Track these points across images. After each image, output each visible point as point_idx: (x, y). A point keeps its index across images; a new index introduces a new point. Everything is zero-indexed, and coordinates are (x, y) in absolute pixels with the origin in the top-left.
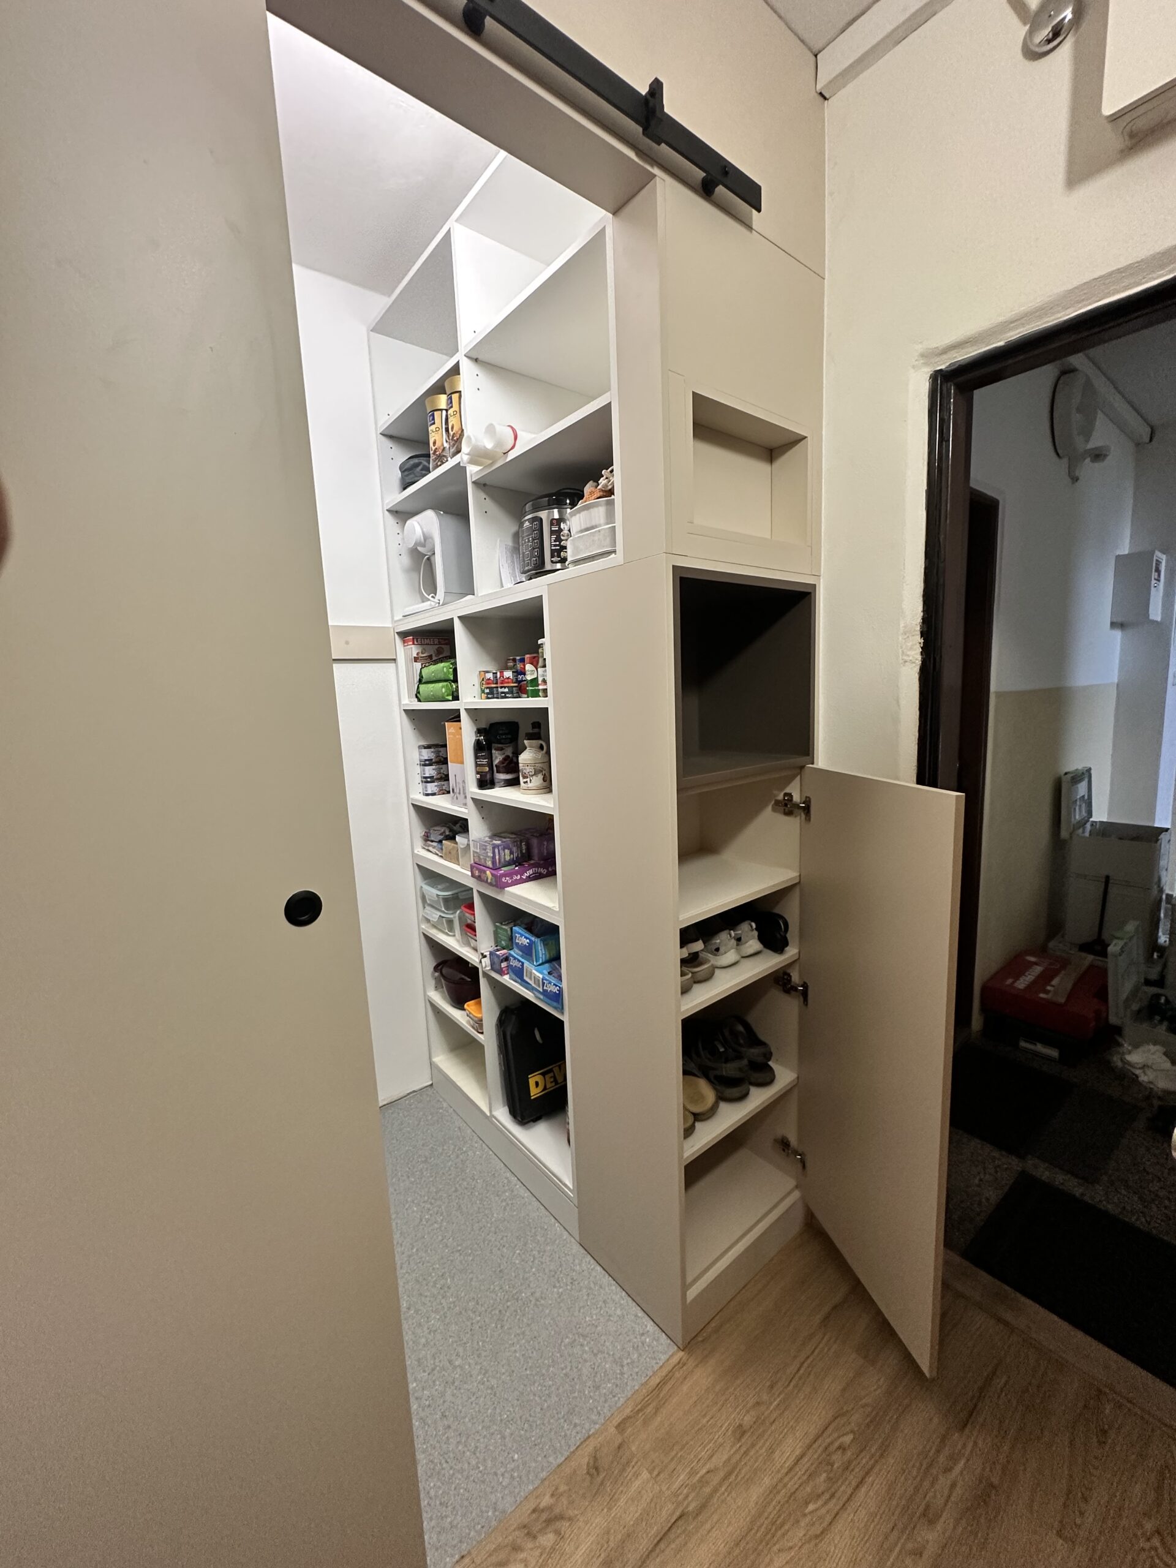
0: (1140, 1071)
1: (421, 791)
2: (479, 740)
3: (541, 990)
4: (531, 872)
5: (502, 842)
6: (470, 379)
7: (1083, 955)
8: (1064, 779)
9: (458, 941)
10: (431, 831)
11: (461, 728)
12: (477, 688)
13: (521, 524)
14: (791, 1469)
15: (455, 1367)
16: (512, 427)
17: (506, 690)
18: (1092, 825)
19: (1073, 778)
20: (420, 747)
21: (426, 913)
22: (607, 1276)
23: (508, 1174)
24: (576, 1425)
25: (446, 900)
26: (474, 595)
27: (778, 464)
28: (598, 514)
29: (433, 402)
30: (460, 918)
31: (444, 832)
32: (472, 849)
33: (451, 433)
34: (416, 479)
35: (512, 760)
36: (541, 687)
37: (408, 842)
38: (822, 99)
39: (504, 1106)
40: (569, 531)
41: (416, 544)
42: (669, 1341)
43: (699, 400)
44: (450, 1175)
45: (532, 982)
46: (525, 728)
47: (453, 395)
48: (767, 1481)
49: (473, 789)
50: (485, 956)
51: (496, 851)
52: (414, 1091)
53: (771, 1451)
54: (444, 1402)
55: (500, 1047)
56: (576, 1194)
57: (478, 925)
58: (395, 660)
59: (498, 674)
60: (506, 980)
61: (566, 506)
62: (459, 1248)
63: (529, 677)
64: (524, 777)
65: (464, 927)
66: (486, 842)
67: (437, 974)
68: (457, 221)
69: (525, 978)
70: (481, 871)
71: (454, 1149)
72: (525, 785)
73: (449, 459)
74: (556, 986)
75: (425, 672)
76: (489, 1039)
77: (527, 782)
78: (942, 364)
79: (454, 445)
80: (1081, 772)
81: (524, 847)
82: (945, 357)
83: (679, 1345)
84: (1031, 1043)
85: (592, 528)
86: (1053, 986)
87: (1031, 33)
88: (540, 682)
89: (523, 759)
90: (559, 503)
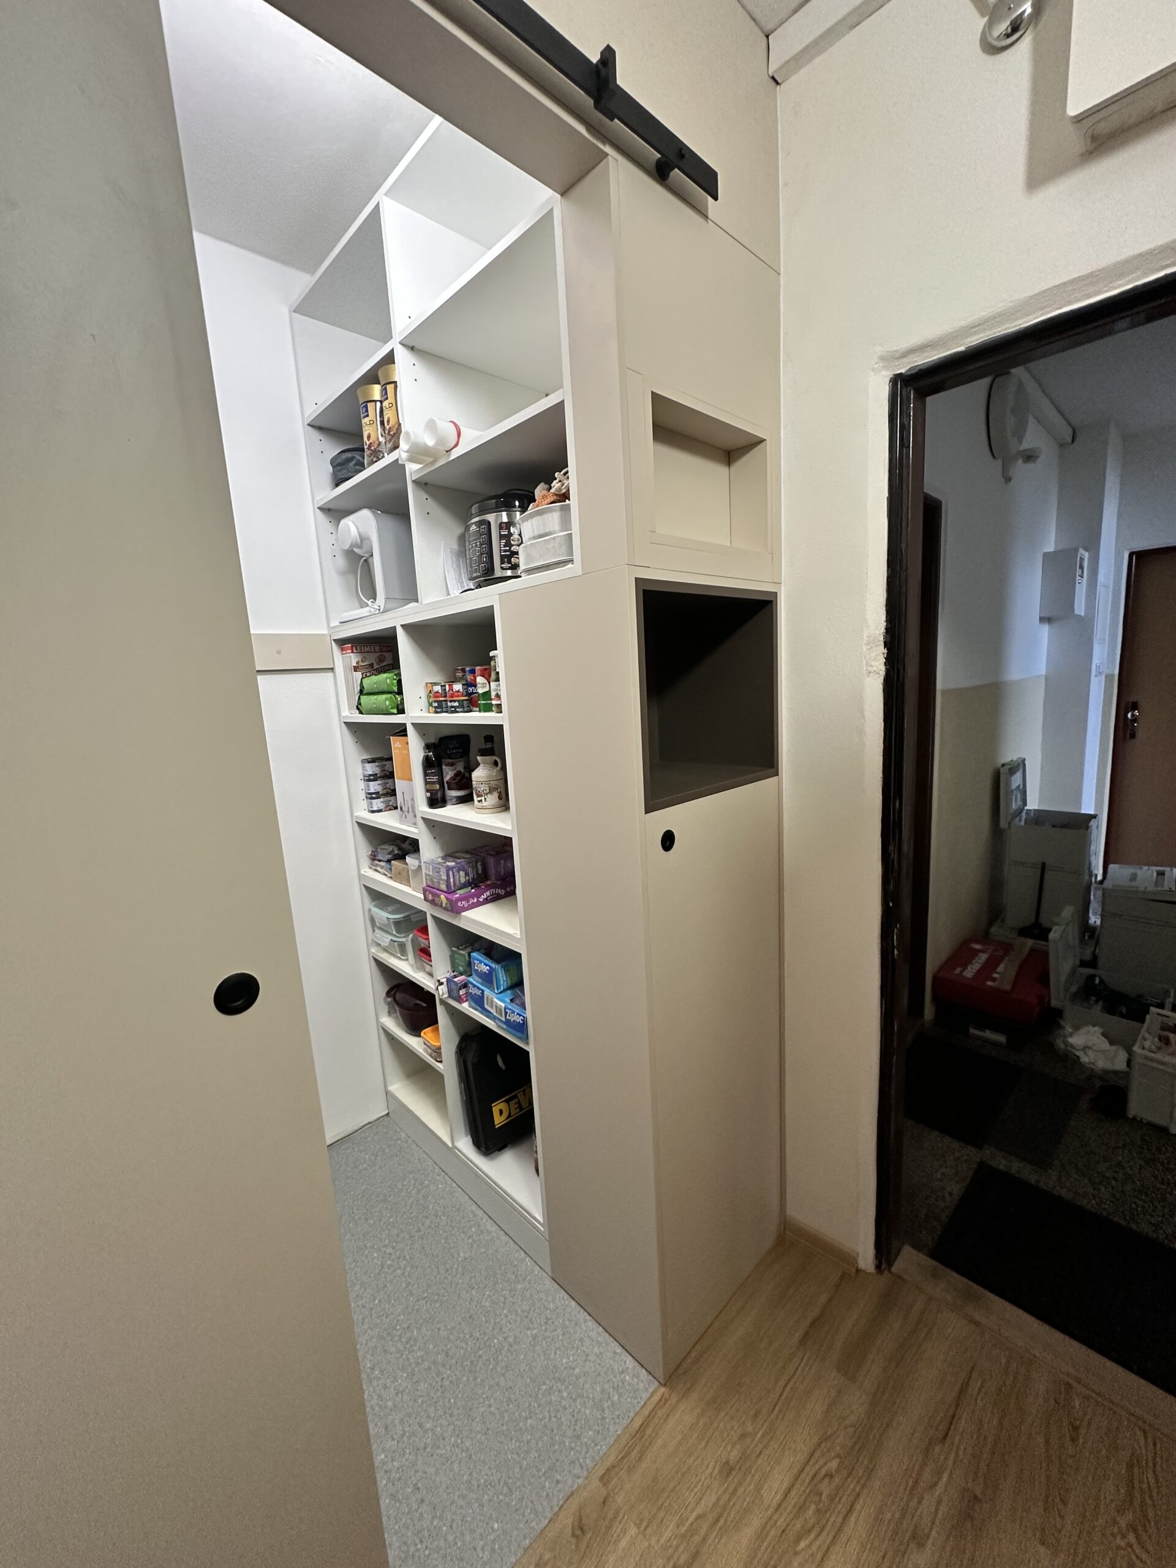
0: (1082, 1053)
1: (366, 808)
2: (428, 756)
3: (504, 1019)
4: (488, 893)
5: (457, 864)
6: (406, 368)
7: (1023, 939)
8: (1002, 770)
9: (412, 966)
10: (379, 850)
11: (407, 743)
12: (424, 699)
13: (467, 528)
14: (779, 1505)
15: (426, 1431)
16: (454, 424)
17: (456, 704)
18: (1027, 813)
19: (1010, 769)
20: (363, 761)
21: (376, 937)
22: (582, 1310)
23: (474, 1207)
24: (558, 1482)
25: (397, 923)
26: (418, 602)
27: (734, 467)
28: (553, 519)
29: (367, 393)
30: (412, 940)
31: (393, 851)
32: (424, 871)
33: (387, 427)
34: (351, 474)
35: (464, 775)
36: (494, 702)
37: (354, 861)
38: (774, 84)
39: (466, 1136)
40: (520, 535)
41: (352, 545)
42: (650, 1377)
43: (657, 400)
44: (412, 1213)
45: (493, 1011)
46: (476, 743)
47: (388, 386)
48: (756, 1523)
49: (423, 808)
50: (442, 984)
51: (451, 873)
52: (369, 1123)
53: (759, 1488)
54: (416, 1472)
55: (460, 1075)
56: (547, 1228)
57: (432, 950)
58: (332, 669)
59: (447, 687)
60: (465, 1007)
61: (515, 509)
62: (425, 1295)
63: (480, 691)
64: (478, 796)
65: (418, 952)
66: (438, 864)
67: (389, 999)
68: (385, 194)
69: (486, 1006)
70: (434, 895)
71: (415, 1184)
72: (480, 804)
73: (386, 454)
74: (520, 1015)
75: (366, 682)
76: (448, 1068)
77: (481, 801)
78: (901, 368)
79: (391, 440)
80: (1016, 764)
81: (480, 868)
82: (905, 360)
83: (660, 1380)
84: (980, 1030)
85: (546, 535)
86: (999, 973)
87: (990, 25)
88: (493, 697)
89: (477, 777)
90: (508, 506)
